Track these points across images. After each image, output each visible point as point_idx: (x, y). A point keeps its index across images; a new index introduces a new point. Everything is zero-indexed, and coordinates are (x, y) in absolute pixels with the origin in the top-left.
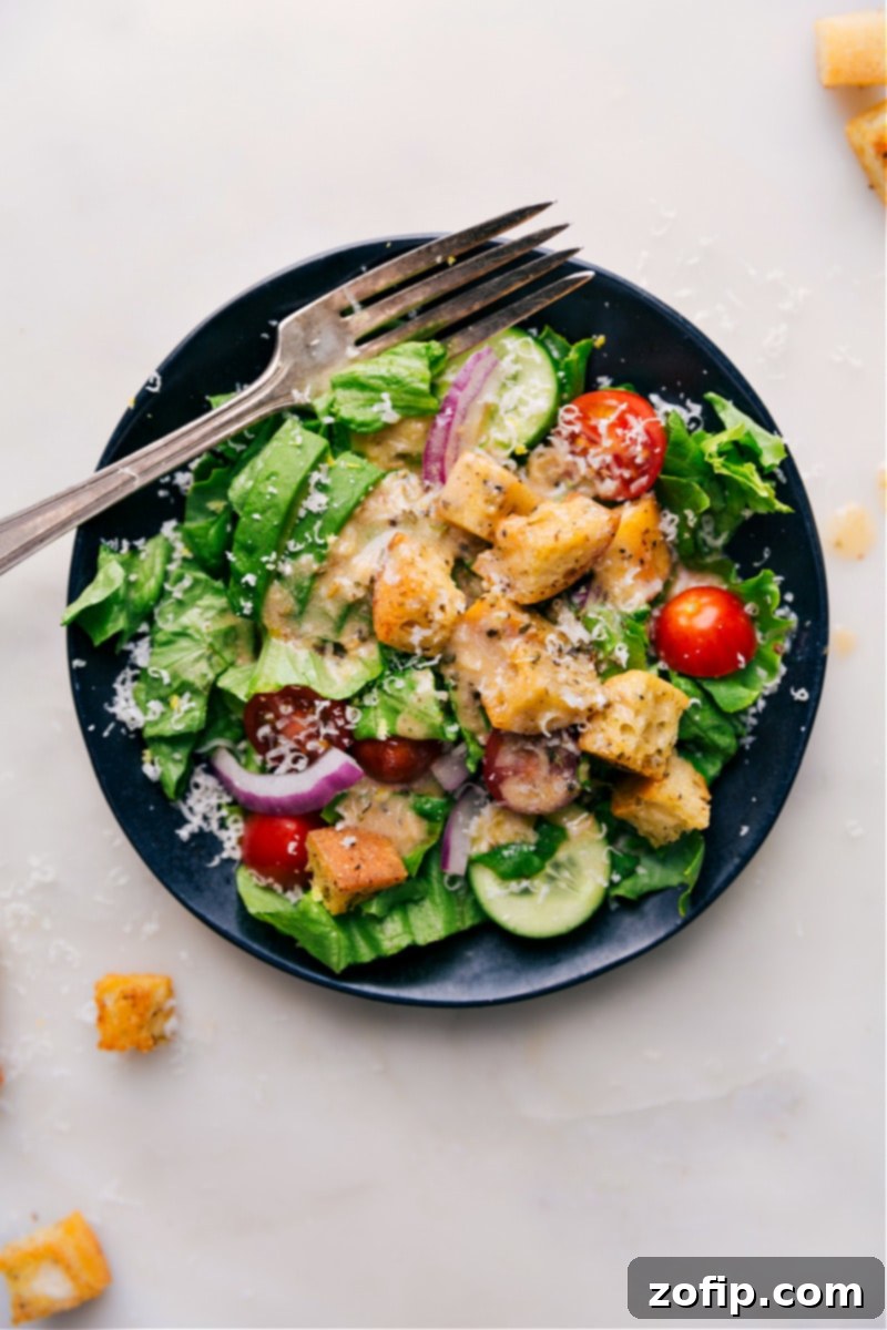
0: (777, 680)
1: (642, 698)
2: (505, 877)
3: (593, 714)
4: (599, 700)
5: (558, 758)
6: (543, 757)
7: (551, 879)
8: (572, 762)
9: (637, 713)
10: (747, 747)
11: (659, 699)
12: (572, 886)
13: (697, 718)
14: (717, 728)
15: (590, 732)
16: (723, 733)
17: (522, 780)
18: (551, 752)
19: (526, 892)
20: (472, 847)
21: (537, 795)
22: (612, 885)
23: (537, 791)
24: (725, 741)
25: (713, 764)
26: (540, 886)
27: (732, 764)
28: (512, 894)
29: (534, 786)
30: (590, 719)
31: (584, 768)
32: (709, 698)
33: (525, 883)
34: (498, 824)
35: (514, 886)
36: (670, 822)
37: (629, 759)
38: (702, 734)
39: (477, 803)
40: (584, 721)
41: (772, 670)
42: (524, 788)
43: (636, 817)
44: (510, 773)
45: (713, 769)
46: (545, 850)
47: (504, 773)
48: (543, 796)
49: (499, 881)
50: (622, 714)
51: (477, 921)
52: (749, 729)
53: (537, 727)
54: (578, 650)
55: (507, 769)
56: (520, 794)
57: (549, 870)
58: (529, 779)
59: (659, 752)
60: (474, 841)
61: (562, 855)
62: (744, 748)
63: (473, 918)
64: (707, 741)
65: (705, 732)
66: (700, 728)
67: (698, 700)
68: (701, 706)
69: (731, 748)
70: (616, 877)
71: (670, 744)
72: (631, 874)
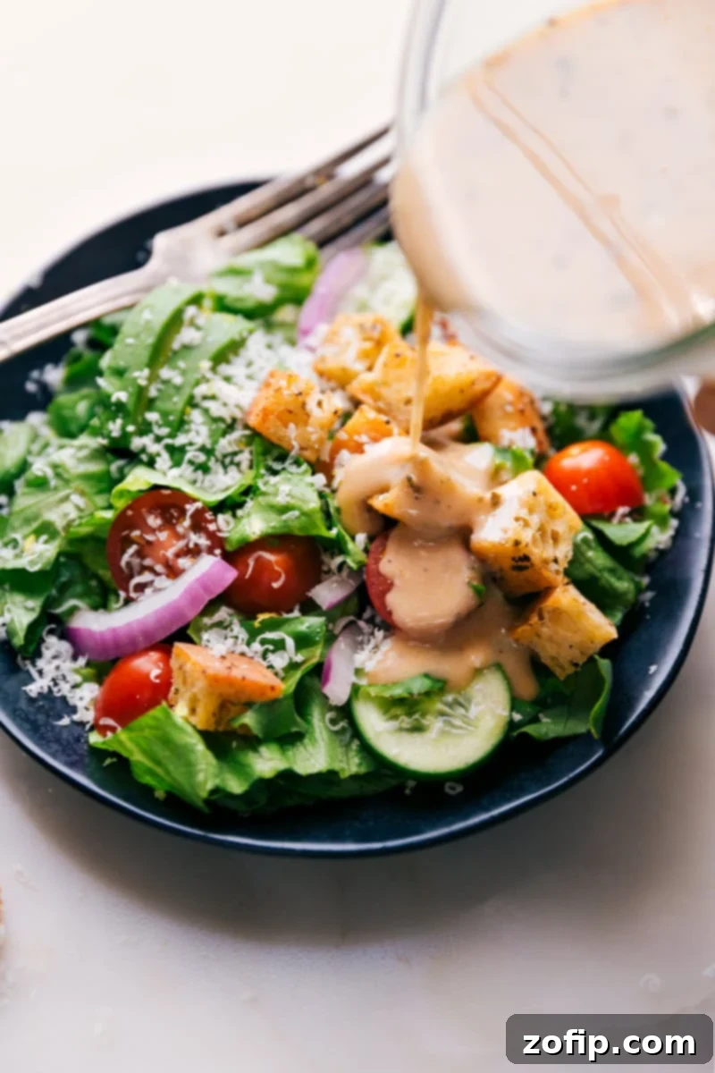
1: (535, 494)
7: (442, 714)
9: (532, 511)
10: (648, 603)
11: (553, 510)
13: (590, 554)
14: (612, 571)
16: (620, 579)
19: (418, 729)
22: (512, 725)
24: (624, 587)
26: (432, 721)
28: (401, 730)
32: (599, 534)
33: (415, 719)
36: (575, 639)
38: (598, 574)
39: (360, 638)
41: (664, 524)
43: (539, 635)
51: (363, 770)
59: (557, 561)
62: (643, 604)
63: (360, 765)
64: (603, 582)
65: (600, 571)
66: (595, 566)
67: (589, 535)
68: (593, 544)
69: (631, 597)
70: (517, 717)
71: (566, 557)
72: (535, 720)
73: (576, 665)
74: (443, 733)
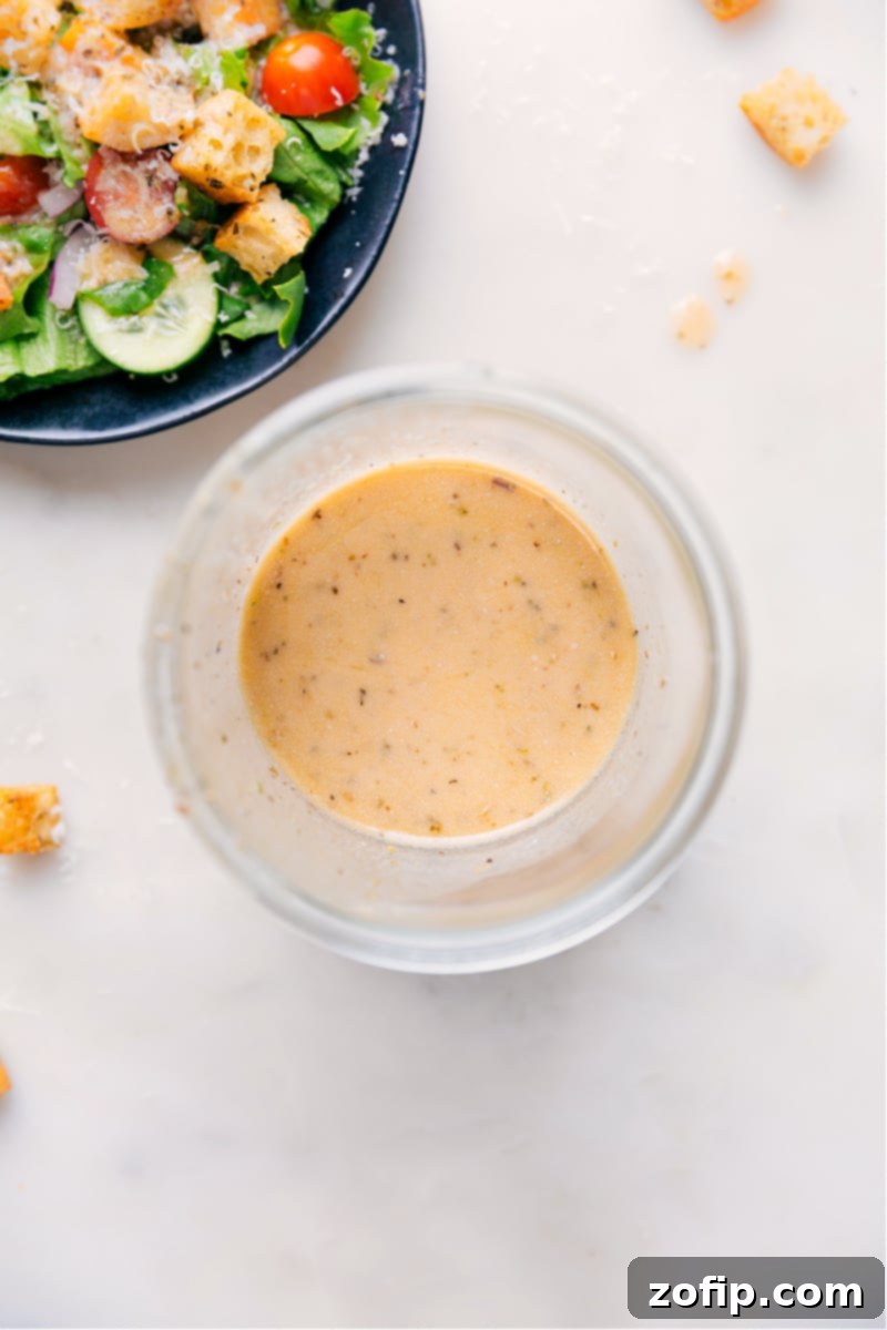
0: (380, 129)
1: (230, 114)
2: (114, 313)
3: (185, 133)
4: (189, 116)
5: (155, 182)
6: (142, 181)
7: (159, 316)
8: (171, 188)
9: (226, 131)
10: (354, 199)
11: (253, 123)
12: (181, 324)
13: (298, 158)
14: (319, 173)
15: (182, 150)
16: (327, 179)
17: (123, 205)
18: (151, 177)
19: (135, 330)
20: (81, 283)
21: (138, 220)
22: (219, 325)
23: (138, 216)
24: (329, 187)
25: (321, 213)
26: (149, 322)
27: (340, 213)
28: (121, 331)
29: (135, 212)
30: (182, 137)
31: (182, 193)
32: (309, 137)
33: (134, 319)
34: (107, 261)
35: (124, 322)
36: (268, 250)
37: (216, 170)
38: (305, 177)
39: (87, 241)
40: (176, 140)
41: (374, 120)
42: (125, 214)
43: (235, 247)
44: (111, 197)
45: (320, 217)
46: (153, 288)
47: (105, 198)
48: (145, 222)
49: (109, 317)
50: (212, 131)
51: (90, 362)
52: (356, 182)
53: (130, 143)
54: (179, 83)
55: (107, 193)
56: (122, 220)
57: (156, 307)
58: (129, 202)
59: (253, 176)
60: (85, 277)
61: (169, 293)
62: (350, 198)
63: (87, 359)
64: (310, 184)
65: (307, 174)
66: (302, 170)
67: (298, 139)
68: (303, 148)
69: (336, 197)
70: (224, 318)
71: (264, 170)
72: (241, 317)
73: (269, 274)
74: (157, 334)
